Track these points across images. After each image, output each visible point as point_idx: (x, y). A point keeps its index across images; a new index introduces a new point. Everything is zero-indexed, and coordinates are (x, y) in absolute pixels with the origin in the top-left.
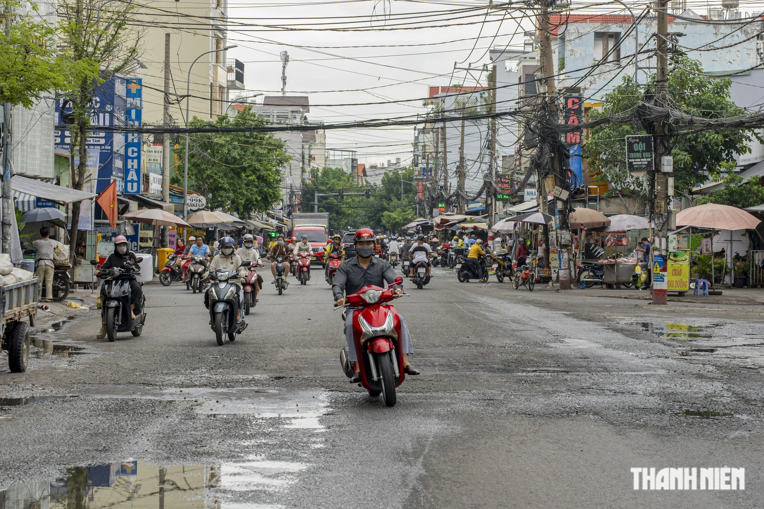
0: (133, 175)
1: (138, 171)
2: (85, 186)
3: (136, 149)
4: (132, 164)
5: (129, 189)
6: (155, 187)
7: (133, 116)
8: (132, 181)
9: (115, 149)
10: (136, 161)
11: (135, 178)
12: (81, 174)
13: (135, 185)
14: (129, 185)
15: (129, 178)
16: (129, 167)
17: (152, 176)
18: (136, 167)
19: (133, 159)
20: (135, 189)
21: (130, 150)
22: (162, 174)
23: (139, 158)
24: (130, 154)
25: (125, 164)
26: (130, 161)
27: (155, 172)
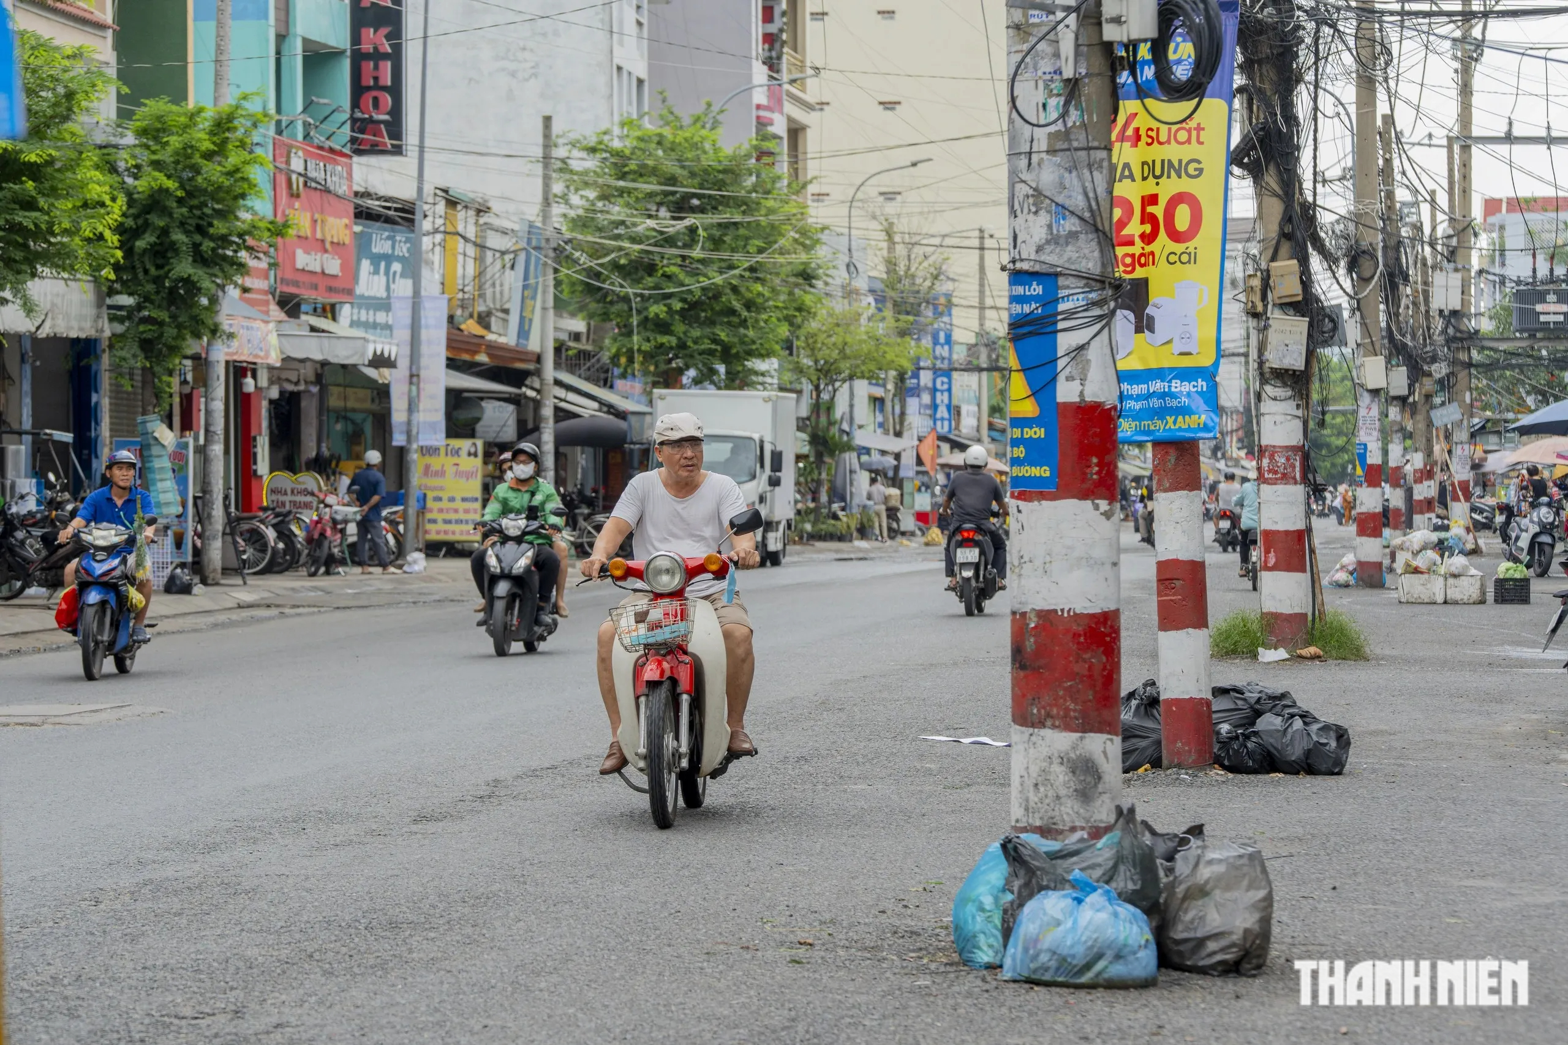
0: (942, 412)
1: (949, 407)
2: (906, 434)
3: (945, 380)
4: (942, 398)
5: (939, 429)
6: (968, 423)
7: (942, 339)
8: (942, 419)
9: (922, 383)
10: (946, 394)
11: (946, 415)
12: (902, 423)
13: (946, 423)
14: (939, 423)
15: (938, 415)
16: (938, 401)
17: (964, 409)
18: (946, 401)
19: (942, 391)
20: (946, 429)
21: (939, 381)
22: (979, 405)
23: (949, 390)
24: (939, 386)
25: (934, 398)
26: (938, 394)
27: (969, 402)
